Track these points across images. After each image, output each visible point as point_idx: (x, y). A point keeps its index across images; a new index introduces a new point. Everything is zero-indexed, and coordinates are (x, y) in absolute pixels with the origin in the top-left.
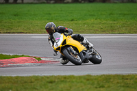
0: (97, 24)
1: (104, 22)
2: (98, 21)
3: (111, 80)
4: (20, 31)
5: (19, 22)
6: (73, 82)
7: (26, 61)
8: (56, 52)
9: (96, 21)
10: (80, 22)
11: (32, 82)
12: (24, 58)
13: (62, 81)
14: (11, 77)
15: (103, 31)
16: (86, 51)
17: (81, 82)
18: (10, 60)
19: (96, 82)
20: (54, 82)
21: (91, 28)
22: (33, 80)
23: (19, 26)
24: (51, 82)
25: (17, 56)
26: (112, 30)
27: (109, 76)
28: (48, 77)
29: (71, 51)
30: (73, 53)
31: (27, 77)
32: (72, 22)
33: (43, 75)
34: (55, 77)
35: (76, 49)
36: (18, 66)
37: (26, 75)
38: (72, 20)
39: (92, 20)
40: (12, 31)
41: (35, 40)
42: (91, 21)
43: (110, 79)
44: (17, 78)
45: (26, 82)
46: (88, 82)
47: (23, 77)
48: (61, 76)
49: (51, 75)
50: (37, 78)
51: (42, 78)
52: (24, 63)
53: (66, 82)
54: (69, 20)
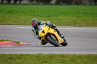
0: (64, 19)
4: (9, 23)
6: (26, 58)
15: (68, 25)
17: (32, 59)
19: (42, 59)
21: (59, 22)
23: (9, 20)
26: (75, 24)
41: (19, 29)
42: (62, 17)
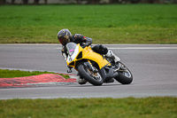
0: (141, 31)
1: (151, 28)
2: (144, 27)
3: (160, 104)
5: (41, 29)
6: (110, 106)
7: (51, 79)
8: (71, 68)
9: (140, 28)
10: (120, 29)
11: (57, 107)
12: (47, 75)
13: (97, 105)
14: (31, 100)
15: (150, 41)
16: (110, 67)
17: (121, 106)
18: (29, 78)
19: (140, 107)
20: (87, 106)
21: (134, 36)
22: (59, 104)
23: (41, 34)
24: (82, 107)
25: (38, 73)
26: (162, 40)
27: (158, 98)
28: (78, 100)
29: (88, 66)
30: (91, 70)
31: (51, 100)
32: (110, 29)
33: (72, 97)
34: (88, 100)
35: (95, 64)
36: (39, 86)
37: (50, 98)
38: (110, 26)
39: (136, 26)
40: (32, 40)
42: (134, 27)
43: (159, 102)
44: (38, 101)
45: (49, 107)
46: (130, 106)
47: (46, 100)
48: (95, 99)
49: (82, 97)
50: (64, 102)
51: (71, 101)
52: (48, 81)
53: (101, 106)
54: (106, 27)
